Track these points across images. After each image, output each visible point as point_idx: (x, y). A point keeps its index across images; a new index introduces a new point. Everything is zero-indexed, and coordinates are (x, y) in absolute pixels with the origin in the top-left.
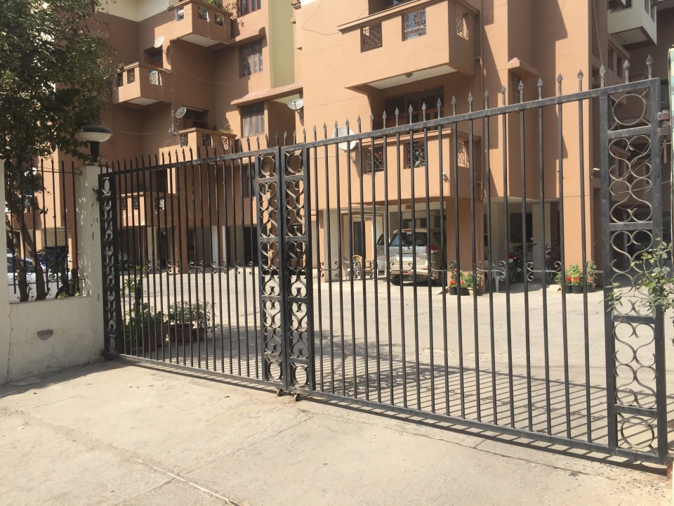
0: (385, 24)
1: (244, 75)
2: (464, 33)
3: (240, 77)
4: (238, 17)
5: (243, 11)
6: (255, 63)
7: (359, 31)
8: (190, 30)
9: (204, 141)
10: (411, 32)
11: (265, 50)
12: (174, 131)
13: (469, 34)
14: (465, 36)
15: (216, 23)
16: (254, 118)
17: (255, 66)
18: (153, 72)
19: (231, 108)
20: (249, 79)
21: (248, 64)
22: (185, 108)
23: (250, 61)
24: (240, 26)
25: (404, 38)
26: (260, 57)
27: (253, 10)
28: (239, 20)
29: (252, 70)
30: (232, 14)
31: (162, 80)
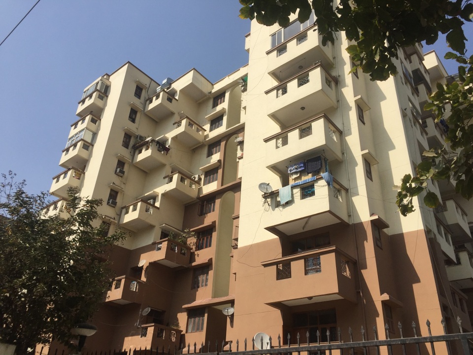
0: (293, 264)
1: (195, 288)
2: (347, 273)
3: (192, 289)
4: (196, 251)
5: (199, 247)
6: (203, 280)
7: (275, 266)
8: (163, 257)
9: (158, 334)
10: (311, 270)
11: (211, 273)
12: (139, 325)
13: (351, 274)
14: (348, 275)
15: (181, 254)
16: (197, 319)
17: (202, 282)
18: (134, 282)
19: (182, 311)
20: (197, 291)
21: (198, 280)
22: (150, 308)
23: (199, 279)
24: (196, 256)
25: (306, 273)
26: (206, 276)
27: (206, 247)
28: (196, 253)
29: (200, 285)
30: (192, 249)
31: (139, 288)
